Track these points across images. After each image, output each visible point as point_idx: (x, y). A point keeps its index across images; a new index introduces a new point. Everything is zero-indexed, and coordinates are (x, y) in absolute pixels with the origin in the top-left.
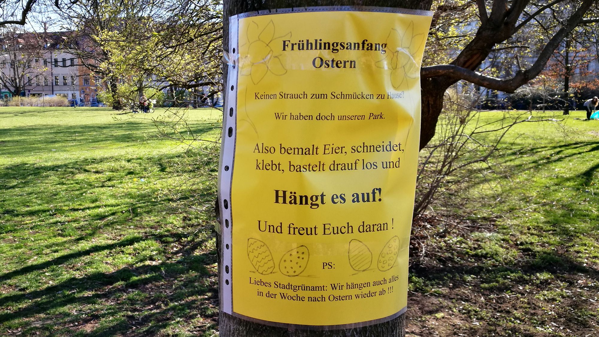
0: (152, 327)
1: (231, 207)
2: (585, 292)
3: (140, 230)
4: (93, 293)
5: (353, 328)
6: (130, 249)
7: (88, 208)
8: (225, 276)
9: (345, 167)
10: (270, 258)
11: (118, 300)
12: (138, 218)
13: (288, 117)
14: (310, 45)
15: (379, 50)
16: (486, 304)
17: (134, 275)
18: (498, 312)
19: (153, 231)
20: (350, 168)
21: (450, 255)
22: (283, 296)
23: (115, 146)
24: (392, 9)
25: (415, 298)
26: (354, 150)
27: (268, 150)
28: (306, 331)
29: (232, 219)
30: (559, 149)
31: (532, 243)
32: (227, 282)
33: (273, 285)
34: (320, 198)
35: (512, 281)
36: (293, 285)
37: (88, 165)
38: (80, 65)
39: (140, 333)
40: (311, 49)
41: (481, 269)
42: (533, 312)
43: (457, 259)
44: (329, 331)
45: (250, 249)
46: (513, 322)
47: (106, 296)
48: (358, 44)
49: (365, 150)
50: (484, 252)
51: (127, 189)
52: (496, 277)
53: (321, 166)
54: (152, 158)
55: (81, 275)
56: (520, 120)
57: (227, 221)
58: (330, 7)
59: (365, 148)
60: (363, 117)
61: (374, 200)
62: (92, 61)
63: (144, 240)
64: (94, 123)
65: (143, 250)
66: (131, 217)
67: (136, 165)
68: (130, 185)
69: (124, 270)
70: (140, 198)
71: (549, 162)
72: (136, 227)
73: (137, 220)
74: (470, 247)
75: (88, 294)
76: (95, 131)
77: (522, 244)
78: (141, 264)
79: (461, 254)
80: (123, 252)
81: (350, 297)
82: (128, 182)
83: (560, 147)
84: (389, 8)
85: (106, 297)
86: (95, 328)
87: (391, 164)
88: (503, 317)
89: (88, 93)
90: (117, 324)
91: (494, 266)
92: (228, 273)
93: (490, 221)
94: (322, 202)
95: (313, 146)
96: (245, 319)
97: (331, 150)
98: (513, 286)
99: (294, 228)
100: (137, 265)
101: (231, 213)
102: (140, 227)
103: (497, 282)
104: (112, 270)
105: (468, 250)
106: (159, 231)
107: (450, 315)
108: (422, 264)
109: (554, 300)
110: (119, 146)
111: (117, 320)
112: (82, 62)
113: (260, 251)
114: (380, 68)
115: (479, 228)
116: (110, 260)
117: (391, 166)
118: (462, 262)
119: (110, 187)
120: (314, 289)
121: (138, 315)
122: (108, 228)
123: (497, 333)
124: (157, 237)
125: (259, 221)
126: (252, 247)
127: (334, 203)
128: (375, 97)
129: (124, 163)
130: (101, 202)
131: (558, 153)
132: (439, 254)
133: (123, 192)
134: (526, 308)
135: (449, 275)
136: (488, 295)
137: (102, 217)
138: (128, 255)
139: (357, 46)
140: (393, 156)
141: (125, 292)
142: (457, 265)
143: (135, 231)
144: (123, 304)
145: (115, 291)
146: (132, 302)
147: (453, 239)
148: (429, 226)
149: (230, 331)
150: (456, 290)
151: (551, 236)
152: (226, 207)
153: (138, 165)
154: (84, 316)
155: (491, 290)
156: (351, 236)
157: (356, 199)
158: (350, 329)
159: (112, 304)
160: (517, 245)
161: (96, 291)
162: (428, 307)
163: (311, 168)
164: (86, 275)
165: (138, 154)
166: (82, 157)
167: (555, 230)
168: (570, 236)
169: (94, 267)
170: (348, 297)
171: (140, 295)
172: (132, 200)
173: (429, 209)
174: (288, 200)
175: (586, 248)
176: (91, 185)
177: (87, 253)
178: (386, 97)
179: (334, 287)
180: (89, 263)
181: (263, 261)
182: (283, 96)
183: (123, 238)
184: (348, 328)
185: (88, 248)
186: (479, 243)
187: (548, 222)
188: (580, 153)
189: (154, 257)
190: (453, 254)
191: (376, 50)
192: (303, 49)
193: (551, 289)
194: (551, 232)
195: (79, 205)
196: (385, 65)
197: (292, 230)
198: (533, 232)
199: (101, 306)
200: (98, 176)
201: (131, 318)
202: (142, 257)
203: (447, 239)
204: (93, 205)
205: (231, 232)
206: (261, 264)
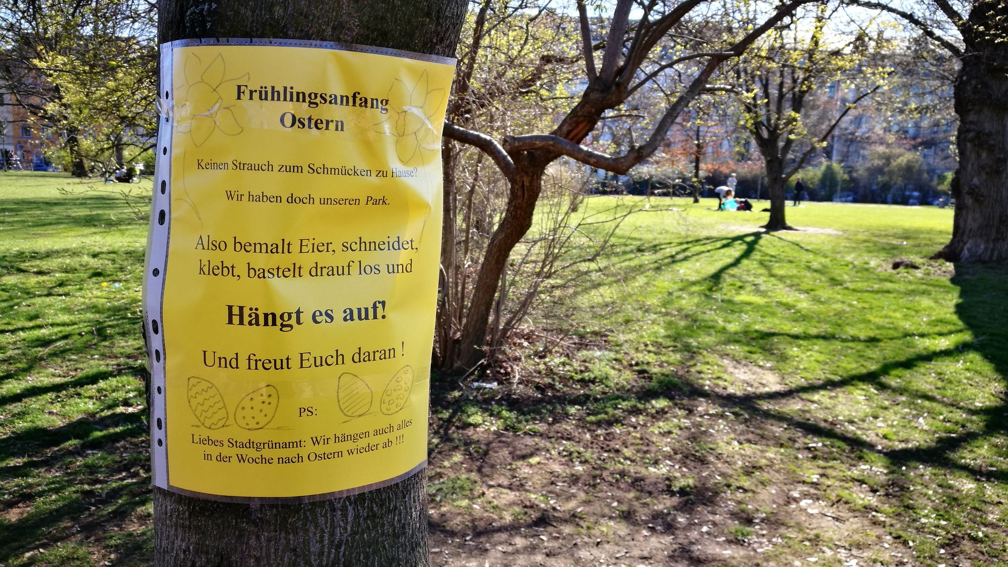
0: (122, 505)
1: (163, 331)
2: (706, 420)
3: (109, 361)
4: (25, 460)
5: (345, 496)
6: (91, 390)
7: (23, 329)
8: (157, 434)
9: (333, 272)
10: (221, 405)
11: (67, 468)
12: (107, 343)
13: (246, 198)
14: (276, 94)
15: (377, 107)
16: (592, 443)
17: (96, 430)
18: (606, 451)
19: (131, 361)
20: (340, 272)
21: (550, 381)
22: (241, 459)
23: (72, 233)
24: (395, 51)
25: (504, 439)
26: (346, 247)
27: (217, 246)
28: (277, 506)
29: (164, 350)
30: (685, 246)
31: (648, 363)
32: (160, 443)
33: (226, 443)
34: (294, 316)
35: (624, 411)
36: (256, 442)
37: (24, 261)
38: (14, 105)
39: (102, 516)
40: (279, 99)
41: (587, 397)
42: (645, 449)
43: (558, 386)
44: (310, 504)
45: (192, 393)
46: (622, 464)
47: (48, 463)
48: (347, 97)
49: (363, 248)
50: (592, 376)
51: (90, 299)
52: (605, 407)
53: (296, 271)
54: (134, 252)
55: (5, 434)
56: (637, 209)
57: (157, 352)
58: (306, 41)
59: (363, 245)
60: (357, 201)
61: (375, 317)
62: (35, 100)
63: (115, 376)
64: (37, 195)
65: (114, 391)
66: (95, 341)
67: (106, 262)
68: (95, 292)
69: (80, 422)
70: (111, 313)
71: (674, 262)
72: (103, 356)
73: (105, 346)
74: (575, 370)
75: (17, 461)
76: (39, 208)
77: (637, 364)
78: (109, 413)
79: (564, 379)
80: (79, 395)
81: (340, 454)
82: (92, 288)
83: (688, 243)
84: (391, 50)
85: (47, 465)
86: (25, 515)
87: (400, 267)
88: (610, 458)
89: (29, 149)
90: (64, 506)
91: (604, 393)
92: (160, 429)
93: (602, 336)
94: (298, 322)
95: (283, 240)
96: (187, 495)
97: (310, 247)
98: (624, 418)
99: (256, 361)
100: (103, 414)
101: (163, 340)
102: (110, 357)
103: (606, 413)
104: (60, 423)
105: (573, 374)
106: (140, 361)
107: (548, 459)
108: (515, 394)
109: (670, 432)
110: (80, 233)
111: (64, 499)
112: (17, 100)
113: (205, 395)
114: (380, 133)
115: (587, 345)
116: (57, 407)
117: (400, 270)
118: (565, 389)
119: (61, 295)
120: (286, 446)
121: (101, 489)
122: (55, 358)
123: (603, 479)
124: (137, 371)
125: (205, 352)
126: (195, 390)
127: (316, 322)
128: (374, 174)
129: (86, 259)
130: (44, 319)
131: (685, 250)
132: (537, 380)
133: (83, 303)
134: (638, 444)
135: (549, 407)
136: (594, 431)
137: (45, 343)
138: (87, 400)
139: (344, 100)
140: (403, 257)
141: (80, 455)
142: (558, 394)
143: (102, 362)
144: (76, 473)
145: (63, 455)
146: (92, 469)
147: (555, 361)
148: (526, 344)
149: (166, 513)
150: (557, 427)
151: (671, 354)
152: (156, 331)
153: (110, 263)
154: (6, 497)
155: (599, 424)
156: (341, 368)
157: (349, 316)
158: (340, 499)
159: (57, 474)
160: (631, 365)
161: (29, 456)
162: (520, 450)
163: (280, 272)
164: (13, 433)
165: (110, 246)
166: (15, 249)
167: (675, 347)
168: (691, 352)
169: (29, 419)
170: (336, 455)
171: (104, 459)
172: (97, 316)
173: (527, 321)
174: (246, 319)
175: (708, 367)
176: (28, 293)
177: (17, 398)
178: (390, 174)
179: (315, 441)
180: (19, 414)
181: (212, 410)
182: (239, 166)
183: (80, 374)
184: (338, 496)
185: (19, 391)
186: (587, 364)
187: (668, 336)
188: (708, 251)
189: (131, 401)
190: (554, 380)
191: (372, 107)
192: (266, 99)
193: (667, 419)
194: (671, 349)
195: (5, 324)
196: (387, 128)
197: (253, 363)
198: (650, 348)
199: (37, 480)
200: (41, 278)
201: (90, 493)
202: (110, 402)
203: (547, 360)
204: (31, 324)
205: (164, 368)
206: (209, 414)
